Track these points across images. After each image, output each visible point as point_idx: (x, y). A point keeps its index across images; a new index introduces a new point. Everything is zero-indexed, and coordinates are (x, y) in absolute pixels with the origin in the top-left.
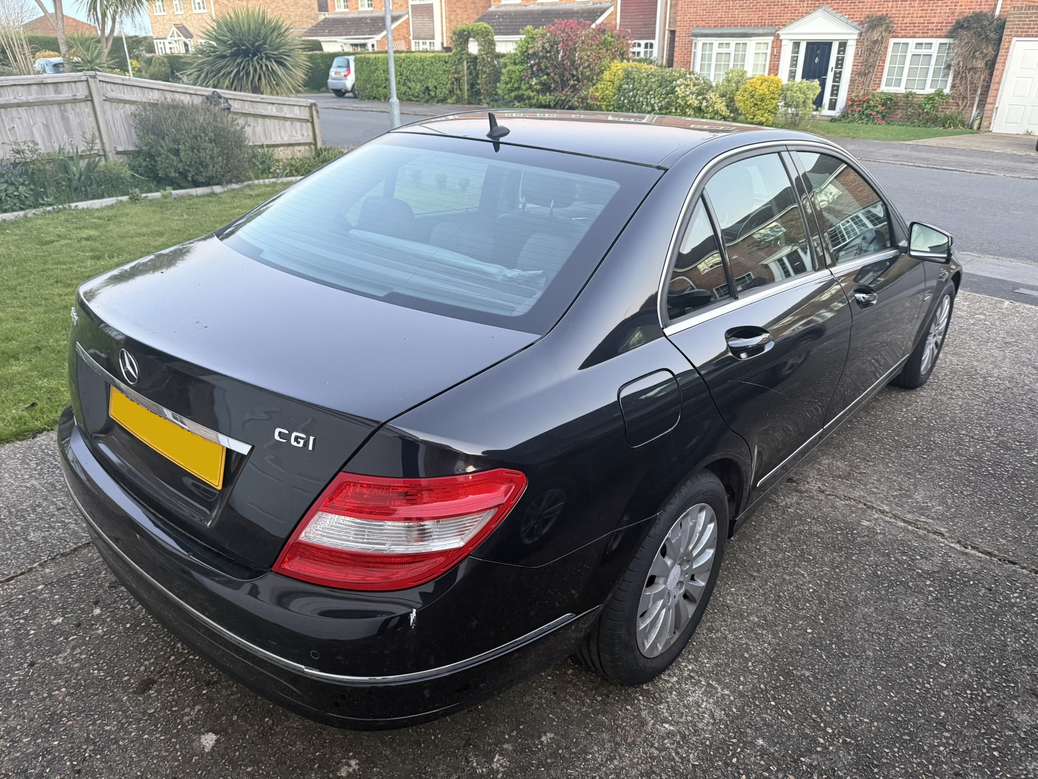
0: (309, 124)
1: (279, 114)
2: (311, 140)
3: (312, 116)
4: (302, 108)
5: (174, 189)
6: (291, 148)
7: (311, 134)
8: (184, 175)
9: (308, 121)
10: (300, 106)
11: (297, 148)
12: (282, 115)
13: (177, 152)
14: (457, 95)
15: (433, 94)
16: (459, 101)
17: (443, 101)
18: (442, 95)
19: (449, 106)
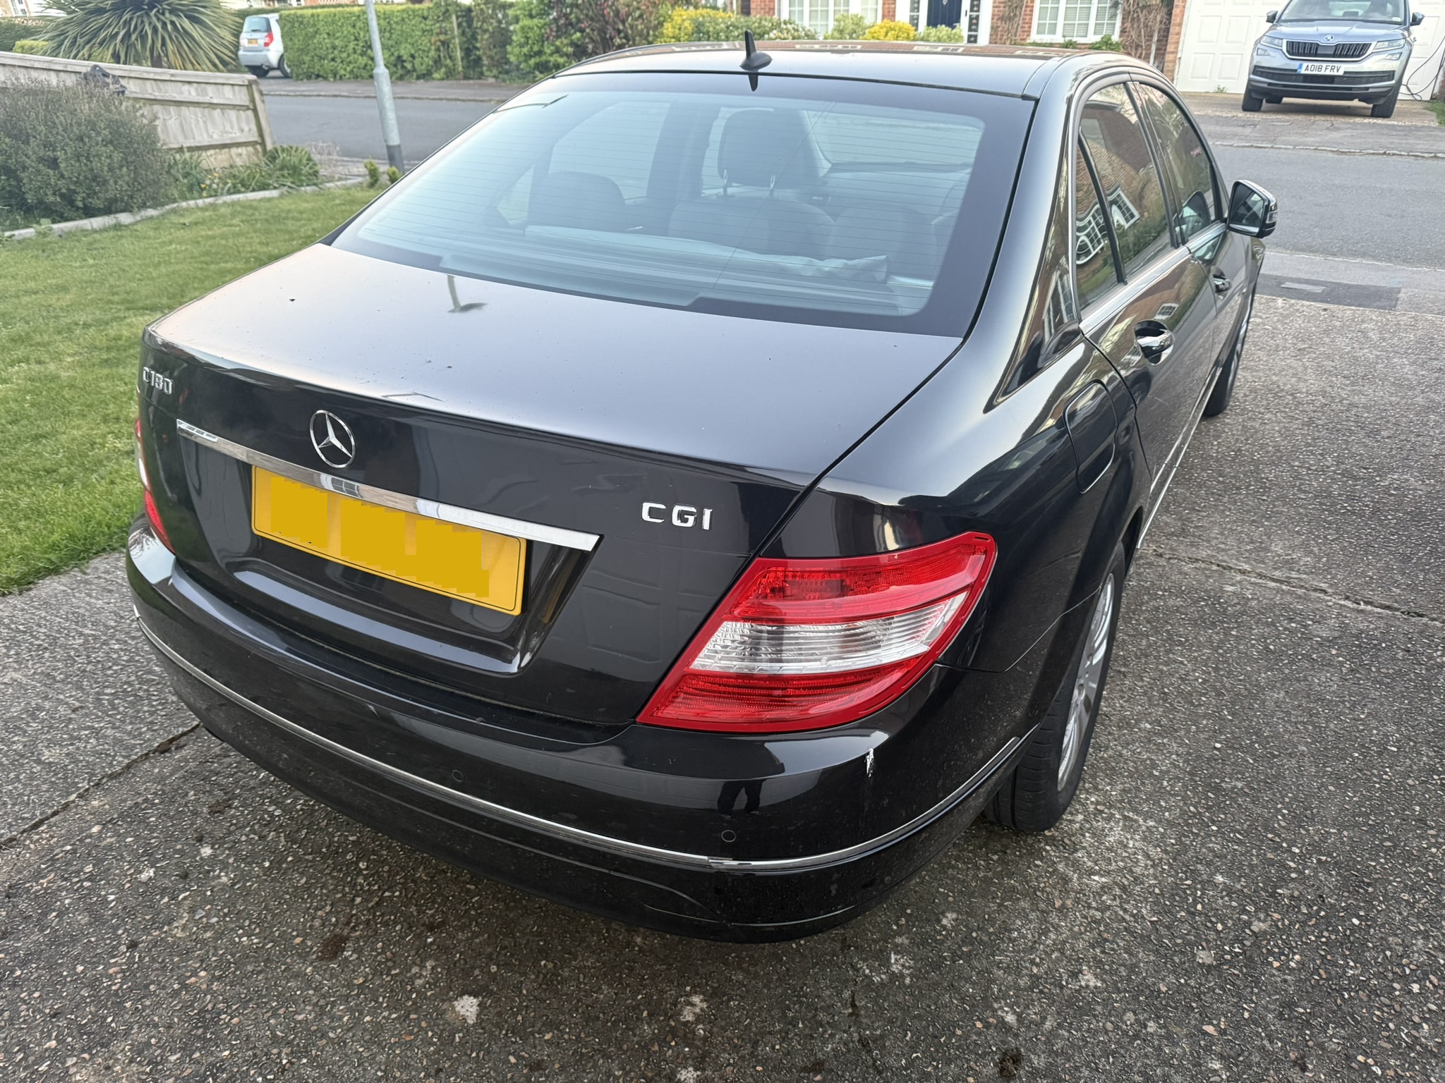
0: (250, 113)
1: (201, 99)
2: (254, 137)
3: (253, 100)
4: (236, 88)
5: (54, 222)
6: (227, 150)
7: (254, 128)
8: (69, 199)
9: (248, 108)
10: (232, 85)
11: (234, 151)
12: (207, 99)
13: (54, 163)
14: (446, 66)
15: (409, 66)
16: (450, 75)
17: (426, 76)
18: (424, 67)
19: (437, 83)
